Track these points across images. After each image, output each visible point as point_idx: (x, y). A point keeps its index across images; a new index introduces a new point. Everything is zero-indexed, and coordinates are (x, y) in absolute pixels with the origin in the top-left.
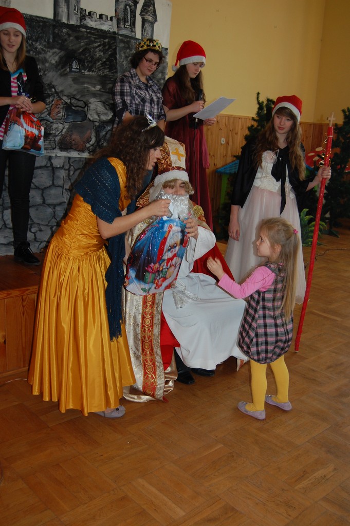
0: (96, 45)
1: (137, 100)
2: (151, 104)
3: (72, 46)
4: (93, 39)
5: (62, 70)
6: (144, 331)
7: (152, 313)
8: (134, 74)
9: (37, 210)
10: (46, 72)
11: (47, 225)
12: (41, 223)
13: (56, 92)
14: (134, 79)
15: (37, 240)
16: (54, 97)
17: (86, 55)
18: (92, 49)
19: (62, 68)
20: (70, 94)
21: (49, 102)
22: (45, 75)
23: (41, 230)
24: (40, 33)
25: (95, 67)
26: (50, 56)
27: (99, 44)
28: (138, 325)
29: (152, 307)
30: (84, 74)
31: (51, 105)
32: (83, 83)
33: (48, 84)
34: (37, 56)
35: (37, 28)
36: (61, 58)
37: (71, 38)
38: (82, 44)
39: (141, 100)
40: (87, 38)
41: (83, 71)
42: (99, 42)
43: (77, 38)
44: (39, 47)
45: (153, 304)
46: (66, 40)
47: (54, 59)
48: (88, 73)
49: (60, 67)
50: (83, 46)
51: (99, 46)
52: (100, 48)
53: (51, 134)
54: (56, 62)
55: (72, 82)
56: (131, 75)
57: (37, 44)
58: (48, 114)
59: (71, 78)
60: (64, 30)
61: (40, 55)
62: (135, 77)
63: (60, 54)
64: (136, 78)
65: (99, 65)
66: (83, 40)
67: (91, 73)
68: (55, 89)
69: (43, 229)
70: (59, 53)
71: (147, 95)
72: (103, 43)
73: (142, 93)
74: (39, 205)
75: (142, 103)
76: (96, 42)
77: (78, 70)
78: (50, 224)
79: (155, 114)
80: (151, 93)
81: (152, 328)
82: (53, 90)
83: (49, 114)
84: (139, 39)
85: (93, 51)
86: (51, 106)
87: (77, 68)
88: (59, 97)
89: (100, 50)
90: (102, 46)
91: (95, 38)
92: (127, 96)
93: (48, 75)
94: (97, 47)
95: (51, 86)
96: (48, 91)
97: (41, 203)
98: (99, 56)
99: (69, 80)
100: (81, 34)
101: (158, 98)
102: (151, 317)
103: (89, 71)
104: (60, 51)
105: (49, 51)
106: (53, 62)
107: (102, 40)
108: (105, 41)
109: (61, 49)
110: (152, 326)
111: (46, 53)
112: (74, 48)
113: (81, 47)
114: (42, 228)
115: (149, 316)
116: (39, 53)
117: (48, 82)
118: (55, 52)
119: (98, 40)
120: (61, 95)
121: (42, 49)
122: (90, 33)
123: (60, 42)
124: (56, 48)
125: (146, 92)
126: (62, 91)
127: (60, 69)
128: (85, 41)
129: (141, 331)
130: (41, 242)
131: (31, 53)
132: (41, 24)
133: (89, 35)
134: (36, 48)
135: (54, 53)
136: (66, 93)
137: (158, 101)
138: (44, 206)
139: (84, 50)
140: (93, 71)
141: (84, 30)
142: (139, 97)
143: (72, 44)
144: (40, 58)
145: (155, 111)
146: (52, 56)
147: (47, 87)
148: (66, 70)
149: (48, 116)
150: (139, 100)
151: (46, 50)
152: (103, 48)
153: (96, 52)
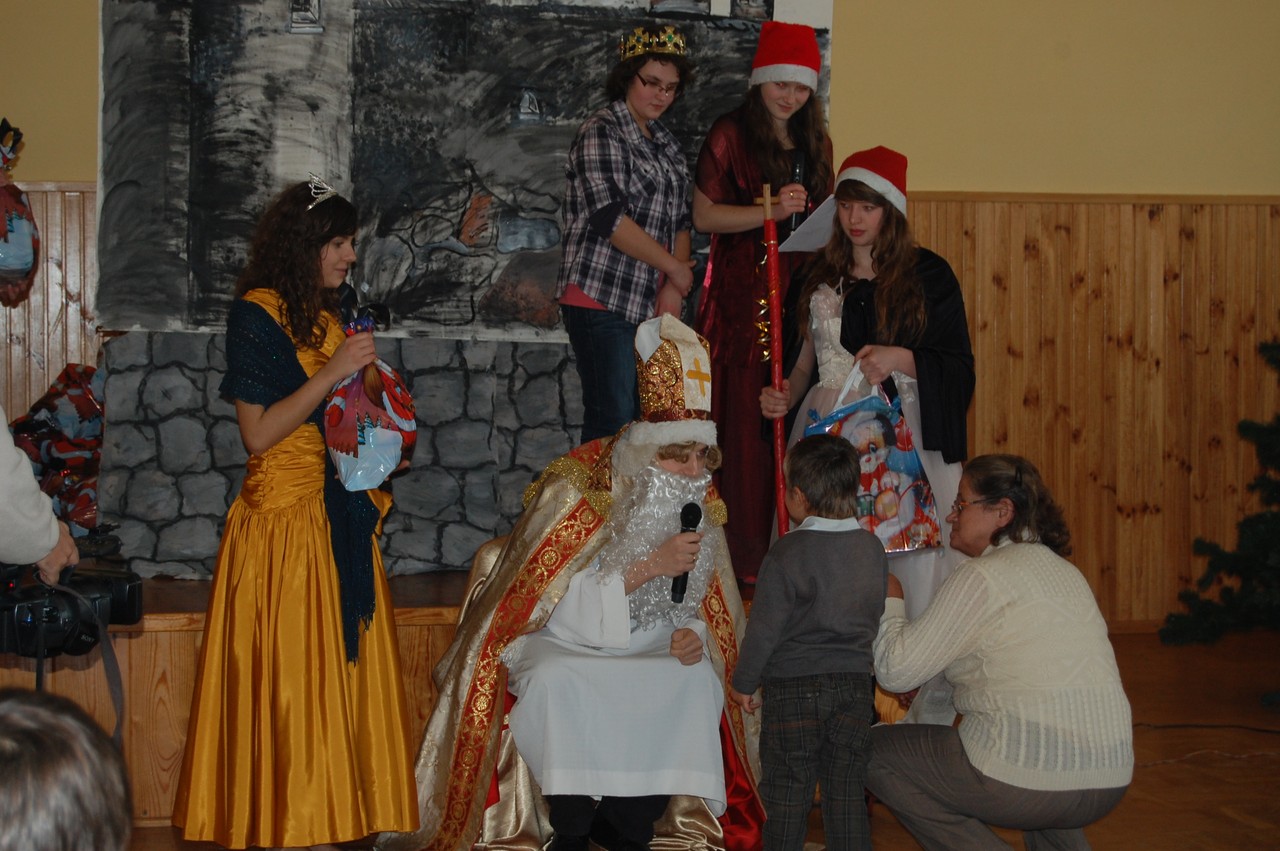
0: (589, 48)
2: (666, 195)
3: (518, 59)
4: (578, 34)
5: (492, 121)
6: (469, 723)
7: (497, 684)
9: (417, 480)
10: (446, 131)
13: (475, 178)
16: (471, 190)
17: (560, 78)
18: (577, 61)
19: (491, 116)
20: (512, 181)
21: (457, 204)
22: (445, 137)
24: (428, 40)
25: (587, 106)
26: (458, 91)
27: (596, 44)
28: (459, 703)
29: (499, 671)
30: (554, 126)
31: (461, 211)
32: (552, 148)
33: (453, 160)
34: (422, 94)
35: (421, 27)
36: (489, 93)
37: (515, 40)
38: (546, 51)
39: (645, 188)
40: (561, 33)
41: (550, 118)
42: (597, 40)
43: (533, 38)
44: (426, 71)
46: (501, 46)
47: (470, 97)
48: (566, 122)
49: (484, 114)
50: (549, 55)
51: (597, 49)
52: (600, 54)
53: (462, 284)
54: (475, 103)
55: (519, 150)
57: (422, 66)
58: (453, 234)
59: (516, 138)
60: (496, 23)
61: (429, 91)
63: (484, 83)
65: (596, 98)
66: (549, 39)
67: (573, 121)
68: (473, 171)
70: (482, 81)
71: (660, 174)
72: (607, 45)
73: (648, 168)
74: (421, 468)
75: (645, 194)
76: (586, 42)
77: (537, 118)
79: (673, 218)
81: (489, 722)
82: (468, 172)
83: (457, 234)
84: (721, 18)
85: (579, 65)
86: (464, 213)
87: (533, 113)
88: (484, 188)
89: (599, 61)
90: (605, 50)
91: (585, 32)
92: (618, 171)
93: (452, 136)
94: (590, 54)
95: (461, 163)
96: (454, 175)
97: (429, 462)
98: (597, 75)
99: (511, 145)
100: (542, 27)
103: (567, 117)
104: (485, 74)
105: (456, 79)
106: (468, 103)
107: (605, 33)
108: (612, 35)
109: (488, 70)
110: (490, 716)
111: (444, 83)
112: (523, 63)
113: (544, 58)
115: (486, 689)
116: (427, 85)
117: (454, 154)
118: (474, 79)
119: (593, 36)
120: (488, 185)
121: (436, 77)
122: (568, 20)
123: (485, 52)
124: (474, 69)
125: (657, 165)
126: (491, 175)
127: (485, 120)
128: (555, 41)
129: (462, 719)
131: (407, 87)
132: (433, 16)
133: (566, 26)
134: (420, 75)
135: (467, 83)
136: (502, 177)
138: (435, 471)
139: (551, 66)
140: (579, 117)
141: (552, 15)
142: (642, 178)
143: (517, 53)
144: (430, 98)
145: (674, 212)
146: (464, 90)
147: (449, 168)
148: (503, 119)
149: (453, 240)
150: (640, 186)
151: (447, 76)
152: (607, 53)
153: (587, 67)
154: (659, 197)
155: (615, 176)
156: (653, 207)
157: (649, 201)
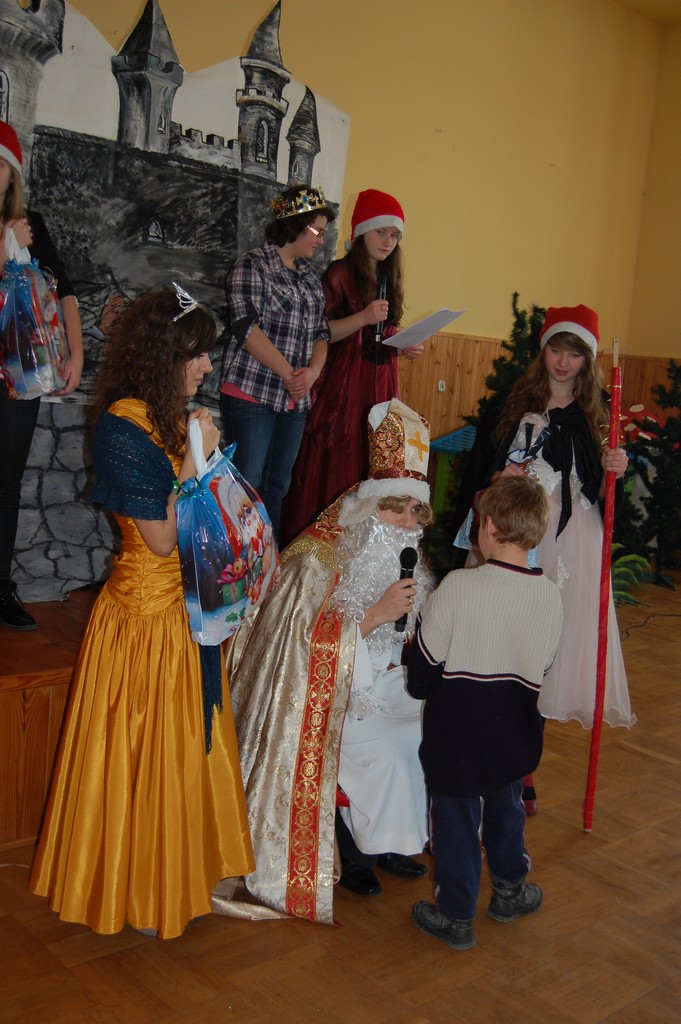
0: (198, 193)
1: (275, 304)
2: (302, 312)
3: (152, 193)
4: (192, 182)
5: (129, 239)
6: (300, 789)
7: (320, 751)
8: (271, 252)
9: (62, 513)
10: (96, 243)
11: (80, 545)
12: (69, 540)
13: (114, 281)
14: (270, 261)
15: (59, 575)
16: (110, 290)
17: (178, 213)
18: (190, 201)
19: (129, 236)
20: (140, 287)
21: (99, 301)
22: (95, 247)
23: (67, 556)
24: (89, 168)
25: (194, 237)
26: (106, 212)
27: (204, 191)
28: (288, 773)
29: (321, 739)
30: (172, 249)
31: (102, 306)
32: (169, 266)
33: (99, 266)
34: (81, 211)
35: (84, 157)
36: (127, 216)
37: (150, 178)
38: (171, 190)
39: (284, 306)
40: (182, 179)
41: (169, 242)
42: (205, 188)
43: (162, 179)
44: (86, 193)
45: (324, 734)
46: (139, 182)
47: (114, 218)
48: (180, 247)
49: (124, 233)
50: (172, 195)
51: (204, 195)
52: (206, 199)
53: (99, 363)
54: (118, 224)
55: (146, 263)
56: (266, 253)
57: (83, 188)
58: (95, 324)
59: (146, 254)
60: (137, 163)
61: (87, 210)
62: (273, 258)
63: (125, 209)
64: (275, 260)
65: (201, 232)
66: (173, 182)
67: (184, 247)
68: (112, 276)
69: (71, 554)
70: (124, 206)
71: (296, 295)
72: (212, 190)
73: (285, 290)
74: (66, 504)
75: (284, 311)
76: (197, 188)
77: (160, 241)
78: (86, 544)
79: (310, 331)
80: (303, 289)
81: (318, 785)
82: (109, 277)
83: (98, 324)
84: (283, 185)
85: (192, 205)
86: (103, 308)
87: (158, 237)
88: (120, 291)
89: (205, 204)
90: (210, 196)
91: (197, 181)
92: (256, 294)
93: (100, 247)
94: (199, 198)
95: (105, 270)
96: (99, 278)
97: (73, 499)
98: (204, 214)
99: (141, 259)
100: (169, 172)
101: (317, 300)
102: (317, 761)
103: (181, 243)
104: (126, 202)
105: (106, 202)
106: (112, 222)
107: (210, 183)
108: (216, 186)
109: (129, 198)
110: (318, 780)
111: (98, 205)
112: (154, 197)
113: (167, 196)
114: (72, 550)
115: (311, 757)
116: (86, 205)
117: (100, 262)
118: (118, 205)
119: (202, 185)
120: (123, 288)
121: (92, 198)
122: (187, 170)
123: (128, 184)
124: (118, 196)
125: (294, 289)
126: (125, 281)
127: (124, 237)
128: (177, 184)
129: (294, 787)
130: (68, 580)
131: (70, 203)
132: (93, 149)
133: (185, 174)
134: (81, 195)
135: (113, 206)
136: (134, 284)
137: (317, 306)
138: (77, 507)
139: (173, 203)
140: (189, 244)
141: (176, 163)
142: (280, 298)
143: (150, 189)
144: (87, 215)
145: (311, 325)
146: (111, 212)
147: (96, 272)
148: (136, 239)
149: (95, 328)
150: (279, 304)
151: (100, 199)
152: (211, 198)
153: (197, 207)
154: (295, 313)
155: (253, 298)
156: (291, 321)
157: (288, 316)
